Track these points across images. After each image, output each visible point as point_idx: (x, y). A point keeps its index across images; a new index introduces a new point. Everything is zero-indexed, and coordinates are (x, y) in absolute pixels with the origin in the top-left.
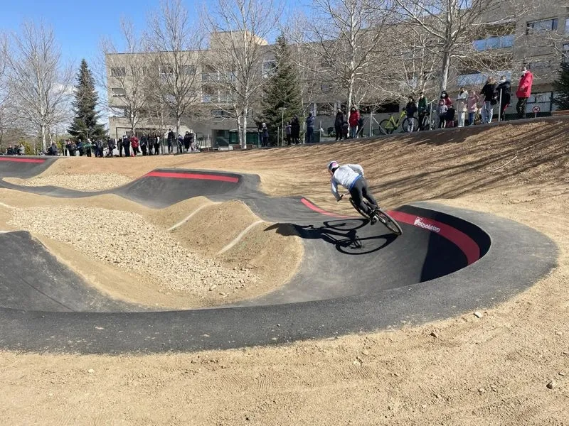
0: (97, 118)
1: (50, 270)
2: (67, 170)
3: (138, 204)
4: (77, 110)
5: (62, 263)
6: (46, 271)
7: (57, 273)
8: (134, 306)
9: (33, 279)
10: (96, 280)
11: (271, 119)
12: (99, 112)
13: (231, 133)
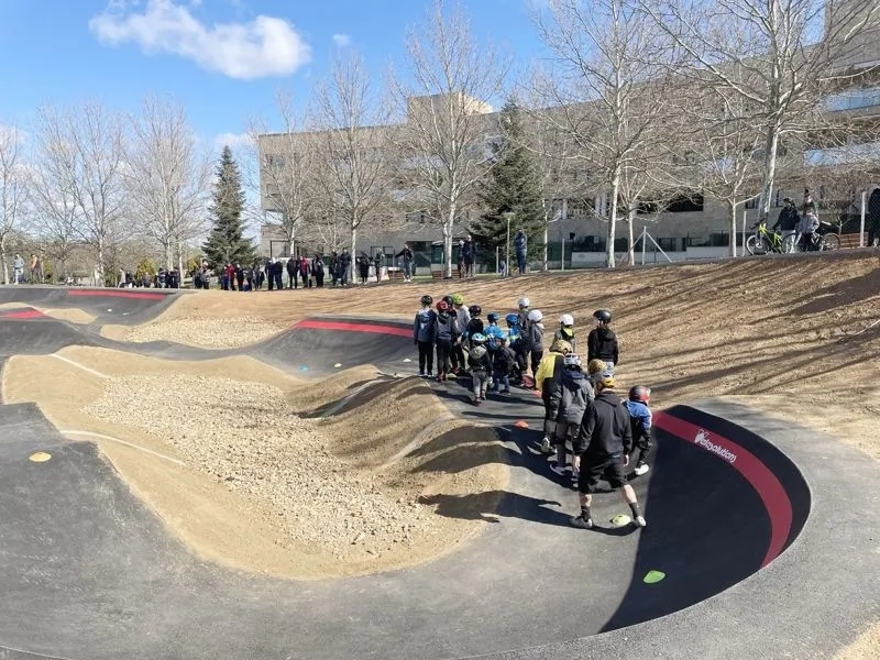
0: (243, 229)
1: (117, 508)
2: (194, 312)
3: (281, 371)
4: (217, 218)
5: (137, 495)
6: (111, 511)
7: (127, 513)
8: (231, 574)
9: (91, 523)
10: (182, 525)
11: (491, 229)
12: (245, 221)
13: (434, 247)
